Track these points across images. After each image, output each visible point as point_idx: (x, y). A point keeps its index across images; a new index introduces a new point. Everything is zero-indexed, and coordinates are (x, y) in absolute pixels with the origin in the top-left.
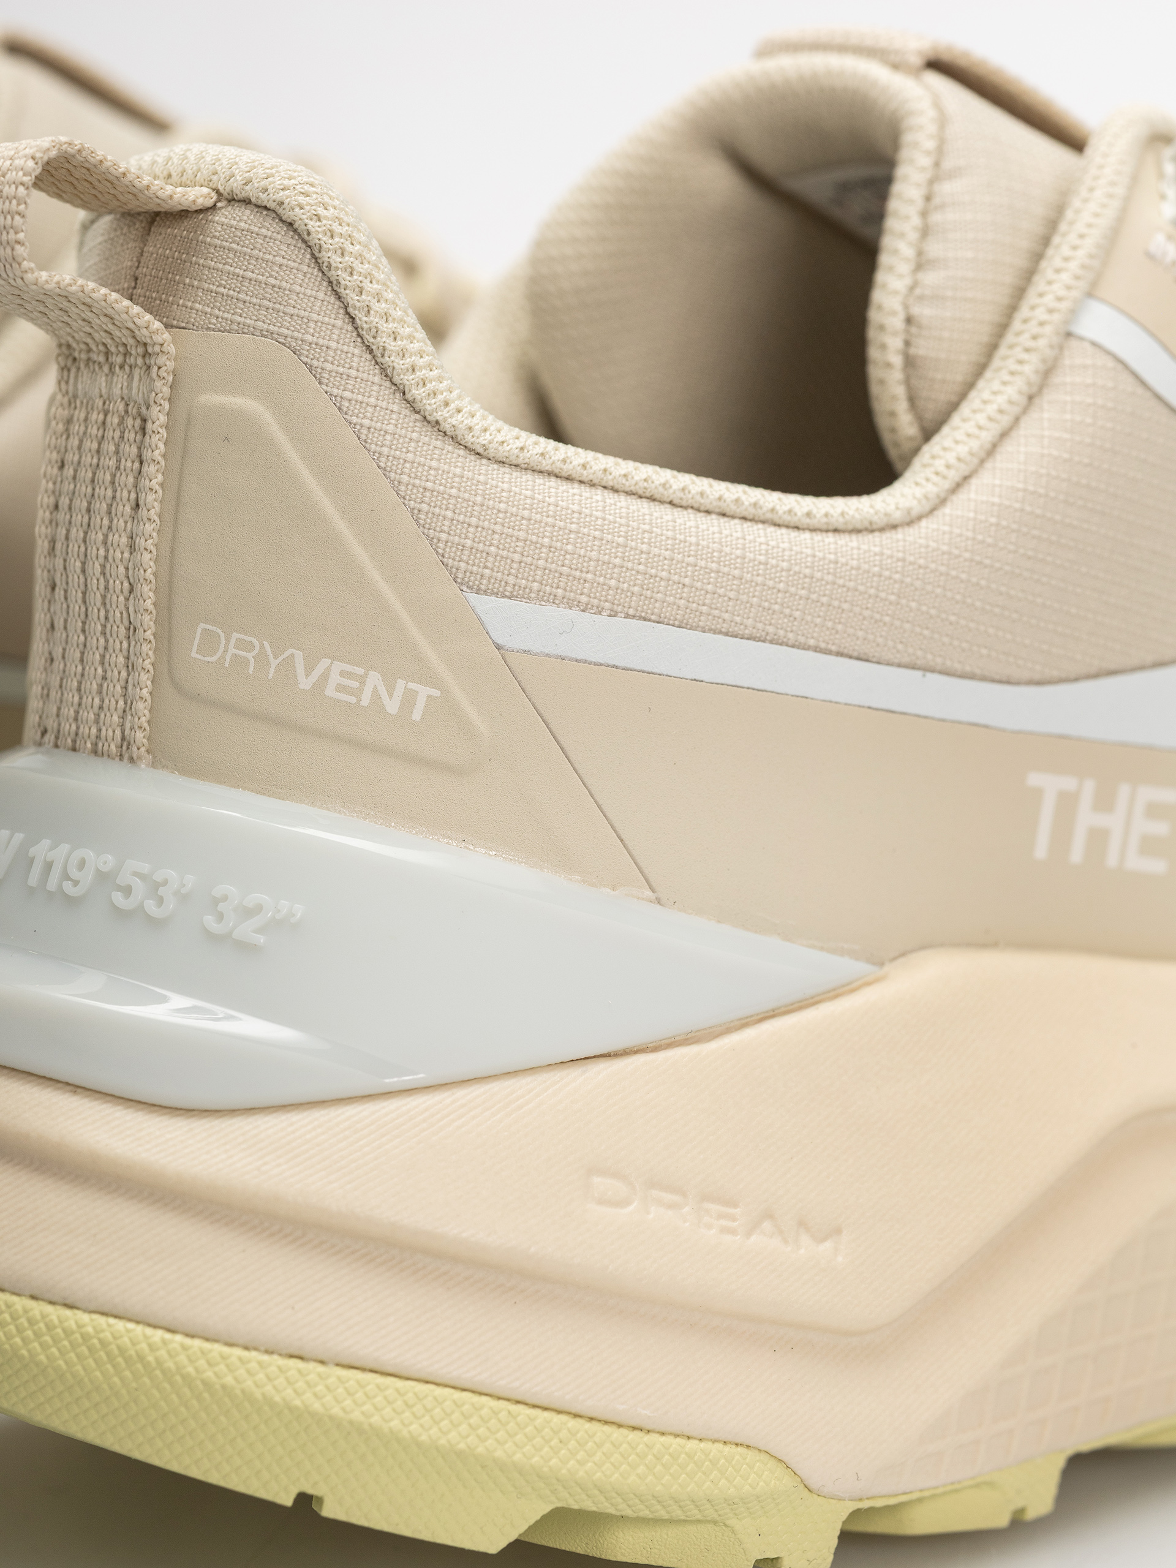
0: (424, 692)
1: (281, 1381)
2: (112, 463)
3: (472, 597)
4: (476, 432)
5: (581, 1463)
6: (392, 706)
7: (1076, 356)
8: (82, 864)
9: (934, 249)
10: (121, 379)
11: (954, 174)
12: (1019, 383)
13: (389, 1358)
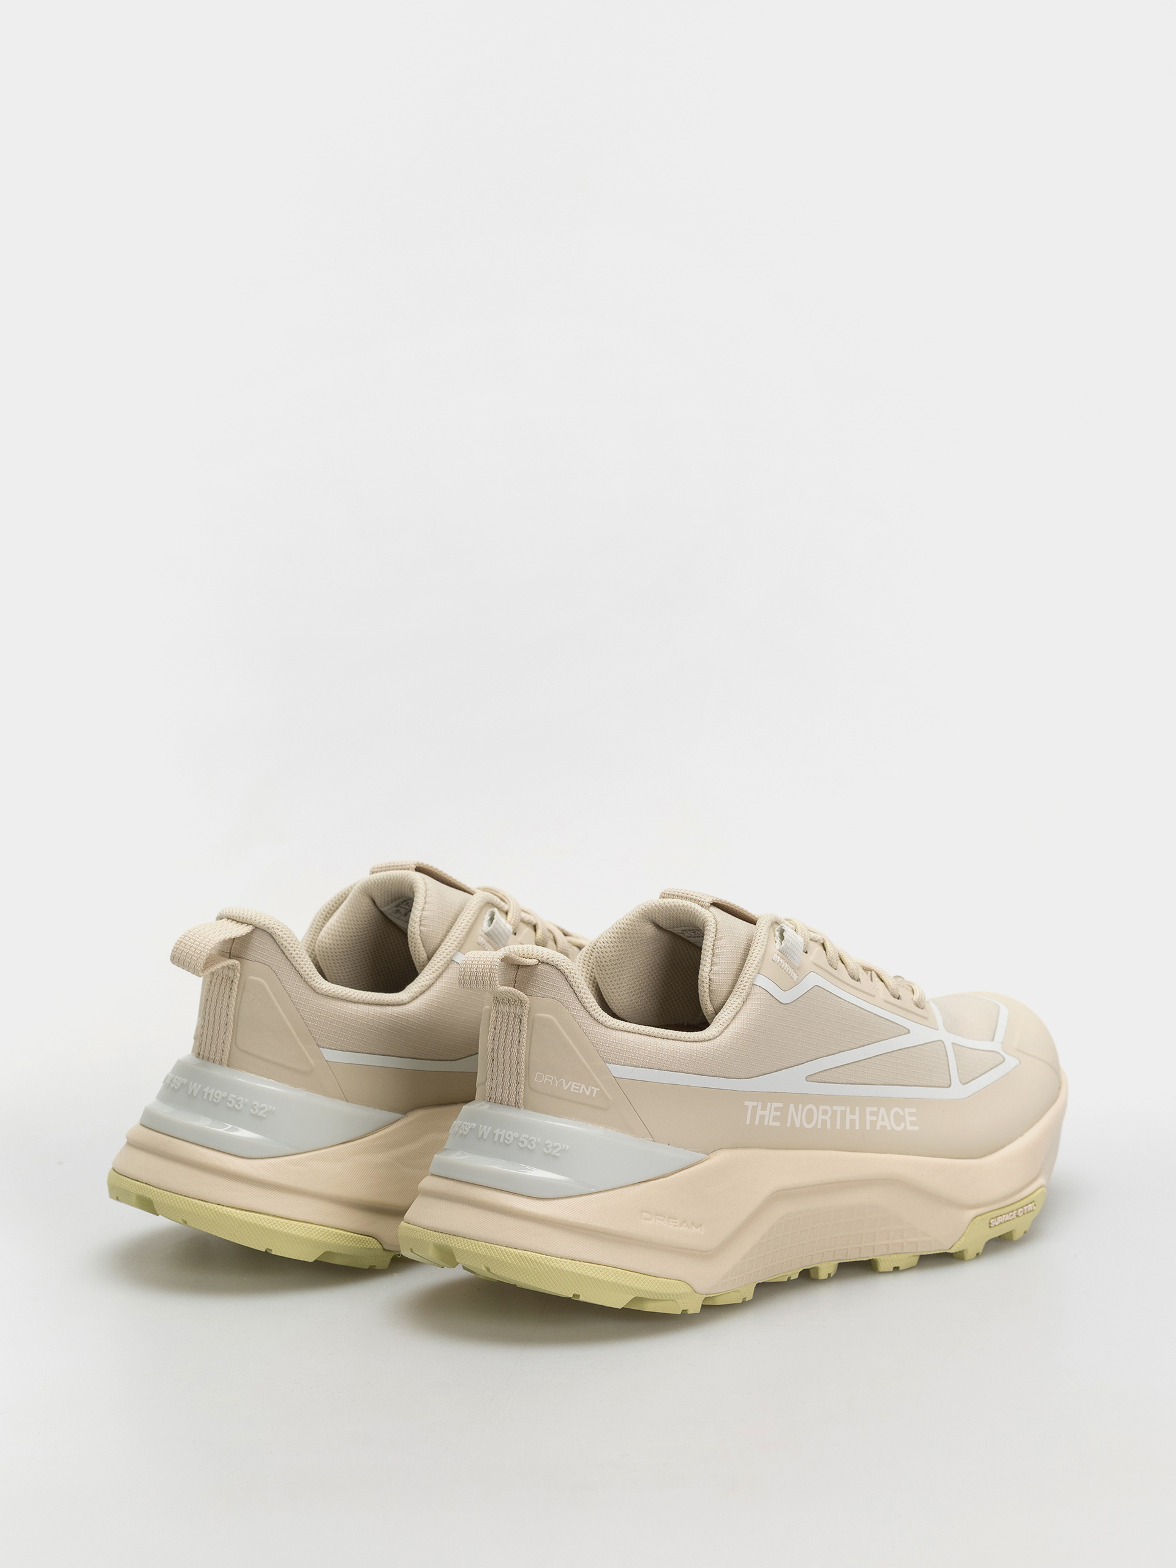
0: (596, 1089)
1: (570, 1266)
2: (512, 1030)
3: (607, 1064)
4: (607, 1021)
5: (642, 1285)
6: (588, 1093)
7: (756, 990)
8: (510, 1135)
9: (716, 960)
10: (513, 1007)
11: (721, 939)
12: (741, 998)
13: (596, 1260)
